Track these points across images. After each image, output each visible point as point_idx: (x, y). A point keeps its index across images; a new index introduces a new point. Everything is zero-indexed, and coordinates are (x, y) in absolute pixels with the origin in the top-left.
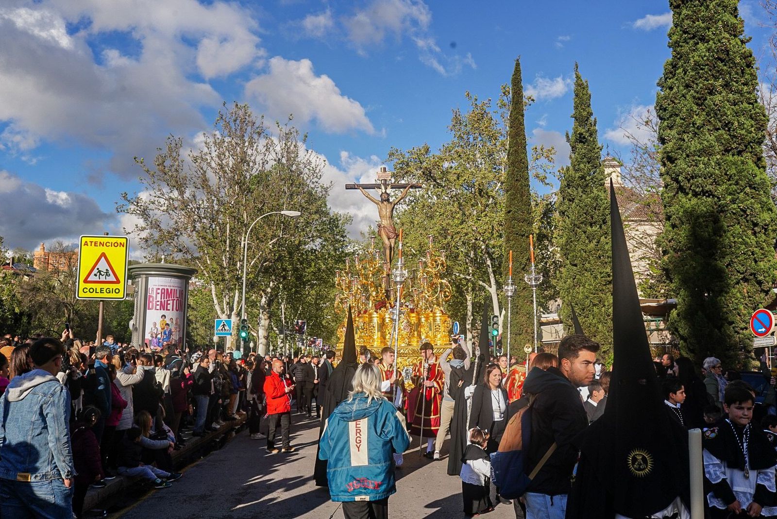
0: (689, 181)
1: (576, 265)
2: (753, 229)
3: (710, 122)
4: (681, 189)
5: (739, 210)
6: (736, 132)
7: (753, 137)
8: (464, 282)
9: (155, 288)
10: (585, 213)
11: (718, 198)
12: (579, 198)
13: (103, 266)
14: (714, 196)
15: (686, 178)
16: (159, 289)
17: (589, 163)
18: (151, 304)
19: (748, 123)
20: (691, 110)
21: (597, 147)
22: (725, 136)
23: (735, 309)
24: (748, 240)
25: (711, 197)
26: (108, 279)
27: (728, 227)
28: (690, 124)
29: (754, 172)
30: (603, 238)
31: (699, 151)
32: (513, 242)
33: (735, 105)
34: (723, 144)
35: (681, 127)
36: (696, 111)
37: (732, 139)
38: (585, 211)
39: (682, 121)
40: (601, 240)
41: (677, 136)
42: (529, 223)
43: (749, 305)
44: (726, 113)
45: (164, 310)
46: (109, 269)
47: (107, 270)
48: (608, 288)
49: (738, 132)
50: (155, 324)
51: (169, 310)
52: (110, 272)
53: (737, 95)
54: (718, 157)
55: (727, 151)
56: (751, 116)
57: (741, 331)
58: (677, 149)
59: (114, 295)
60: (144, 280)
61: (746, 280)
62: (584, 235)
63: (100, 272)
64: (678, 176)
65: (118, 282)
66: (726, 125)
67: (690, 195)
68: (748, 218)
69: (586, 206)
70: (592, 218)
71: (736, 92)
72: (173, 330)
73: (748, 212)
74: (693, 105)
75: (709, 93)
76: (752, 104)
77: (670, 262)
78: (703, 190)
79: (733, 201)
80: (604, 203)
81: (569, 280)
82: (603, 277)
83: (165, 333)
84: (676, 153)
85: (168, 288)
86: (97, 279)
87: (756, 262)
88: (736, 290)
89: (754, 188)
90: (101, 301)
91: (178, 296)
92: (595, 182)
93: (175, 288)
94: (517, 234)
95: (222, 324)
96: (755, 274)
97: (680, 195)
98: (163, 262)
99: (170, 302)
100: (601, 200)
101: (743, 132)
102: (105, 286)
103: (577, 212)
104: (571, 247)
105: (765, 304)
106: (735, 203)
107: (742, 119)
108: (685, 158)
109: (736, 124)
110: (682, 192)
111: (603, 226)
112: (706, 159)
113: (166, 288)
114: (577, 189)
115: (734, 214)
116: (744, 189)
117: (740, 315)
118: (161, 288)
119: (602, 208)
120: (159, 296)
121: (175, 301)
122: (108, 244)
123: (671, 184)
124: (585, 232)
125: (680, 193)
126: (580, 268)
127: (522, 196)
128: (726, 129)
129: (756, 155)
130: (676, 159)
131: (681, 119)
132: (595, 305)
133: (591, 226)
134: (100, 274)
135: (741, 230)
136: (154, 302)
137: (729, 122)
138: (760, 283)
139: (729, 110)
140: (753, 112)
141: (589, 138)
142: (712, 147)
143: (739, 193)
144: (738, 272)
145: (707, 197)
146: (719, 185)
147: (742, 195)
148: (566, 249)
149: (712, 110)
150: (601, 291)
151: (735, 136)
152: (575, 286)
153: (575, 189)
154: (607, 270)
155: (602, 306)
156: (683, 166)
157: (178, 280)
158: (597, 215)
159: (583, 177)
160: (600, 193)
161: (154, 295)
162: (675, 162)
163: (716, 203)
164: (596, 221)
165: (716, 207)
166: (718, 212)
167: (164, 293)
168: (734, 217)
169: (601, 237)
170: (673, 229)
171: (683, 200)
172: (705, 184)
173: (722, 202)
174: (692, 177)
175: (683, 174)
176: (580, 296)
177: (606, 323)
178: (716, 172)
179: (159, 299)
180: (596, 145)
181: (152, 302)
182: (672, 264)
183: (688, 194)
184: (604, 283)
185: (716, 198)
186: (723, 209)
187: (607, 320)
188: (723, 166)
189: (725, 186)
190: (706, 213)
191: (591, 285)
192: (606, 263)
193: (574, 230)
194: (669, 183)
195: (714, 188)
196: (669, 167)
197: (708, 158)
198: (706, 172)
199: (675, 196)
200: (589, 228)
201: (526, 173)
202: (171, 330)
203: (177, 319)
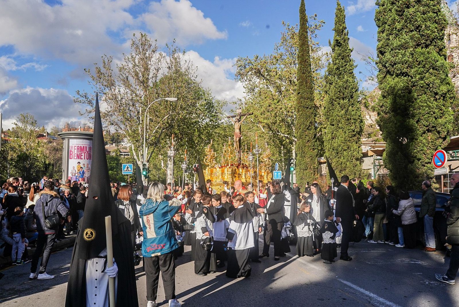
0: (393, 66)
1: (333, 125)
2: (435, 97)
3: (407, 26)
4: (388, 72)
5: (425, 84)
6: (424, 32)
7: (436, 35)
8: (284, 139)
9: (73, 146)
10: (339, 92)
11: (411, 77)
12: (335, 82)
14: (409, 76)
15: (391, 65)
16: (76, 146)
17: (343, 59)
18: (71, 156)
19: (433, 26)
20: (395, 19)
21: (348, 49)
22: (416, 35)
23: (422, 150)
24: (431, 105)
25: (407, 76)
27: (418, 96)
28: (394, 28)
29: (436, 59)
30: (350, 107)
31: (399, 46)
32: (302, 112)
33: (424, 14)
34: (415, 41)
35: (388, 31)
36: (397, 20)
37: (421, 37)
38: (339, 90)
39: (389, 27)
40: (349, 109)
41: (386, 37)
42: (311, 100)
43: (432, 147)
44: (417, 20)
45: (79, 159)
48: (354, 139)
49: (425, 32)
50: (74, 167)
51: (82, 159)
53: (426, 7)
54: (412, 49)
55: (418, 45)
56: (435, 21)
57: (426, 165)
58: (386, 46)
60: (67, 141)
61: (428, 131)
62: (338, 106)
64: (386, 63)
66: (417, 28)
67: (394, 76)
68: (431, 90)
69: (339, 87)
70: (344, 95)
71: (425, 6)
72: (85, 171)
73: (431, 85)
74: (396, 15)
75: (406, 7)
76: (436, 13)
77: (381, 120)
78: (401, 72)
79: (422, 79)
80: (351, 85)
81: (329, 135)
82: (349, 132)
83: (80, 173)
84: (385, 48)
87: (436, 119)
88: (423, 138)
89: (436, 69)
91: (88, 150)
92: (346, 71)
93: (86, 146)
94: (304, 107)
95: (127, 167)
96: (435, 127)
97: (388, 76)
98: (79, 130)
99: (83, 154)
100: (350, 83)
101: (429, 32)
103: (334, 91)
104: (330, 114)
105: (443, 147)
106: (423, 80)
107: (428, 23)
108: (390, 52)
109: (424, 26)
110: (389, 74)
111: (351, 100)
112: (403, 51)
113: (80, 146)
115: (422, 87)
116: (428, 70)
117: (425, 154)
119: (350, 88)
120: (76, 151)
121: (86, 154)
123: (382, 69)
124: (339, 104)
125: (388, 75)
126: (336, 126)
127: (306, 83)
128: (418, 30)
129: (438, 47)
130: (385, 52)
131: (388, 25)
132: (345, 150)
133: (343, 99)
135: (426, 98)
136: (73, 155)
137: (419, 26)
138: (439, 132)
139: (419, 18)
140: (437, 18)
141: (343, 43)
142: (407, 43)
143: (425, 73)
144: (424, 125)
145: (404, 76)
146: (412, 68)
147: (427, 75)
148: (328, 115)
149: (408, 19)
150: (349, 141)
151: (423, 35)
152: (333, 138)
153: (333, 76)
154: (352, 128)
155: (350, 150)
156: (389, 57)
157: (87, 141)
158: (347, 92)
159: (338, 69)
160: (349, 79)
161: (73, 150)
162: (384, 54)
163: (410, 81)
164: (346, 97)
165: (410, 83)
166: (411, 86)
167: (79, 149)
168: (422, 89)
169: (349, 106)
170: (384, 99)
171: (390, 79)
172: (403, 68)
173: (414, 80)
174: (395, 64)
175: (389, 62)
176: (335, 145)
177: (352, 162)
178: (410, 60)
179: (76, 152)
180: (347, 48)
181: (72, 154)
182: (382, 122)
183: (393, 75)
184: (351, 136)
185: (410, 77)
186: (415, 84)
187: (352, 159)
188: (415, 55)
189: (416, 69)
190: (403, 87)
191: (342, 137)
192: (352, 123)
193: (332, 103)
194: (381, 69)
195: (409, 70)
196: (381, 58)
197: (404, 50)
198: (403, 60)
199: (385, 77)
200: (342, 101)
201: (309, 69)
202: (84, 171)
203: (88, 165)
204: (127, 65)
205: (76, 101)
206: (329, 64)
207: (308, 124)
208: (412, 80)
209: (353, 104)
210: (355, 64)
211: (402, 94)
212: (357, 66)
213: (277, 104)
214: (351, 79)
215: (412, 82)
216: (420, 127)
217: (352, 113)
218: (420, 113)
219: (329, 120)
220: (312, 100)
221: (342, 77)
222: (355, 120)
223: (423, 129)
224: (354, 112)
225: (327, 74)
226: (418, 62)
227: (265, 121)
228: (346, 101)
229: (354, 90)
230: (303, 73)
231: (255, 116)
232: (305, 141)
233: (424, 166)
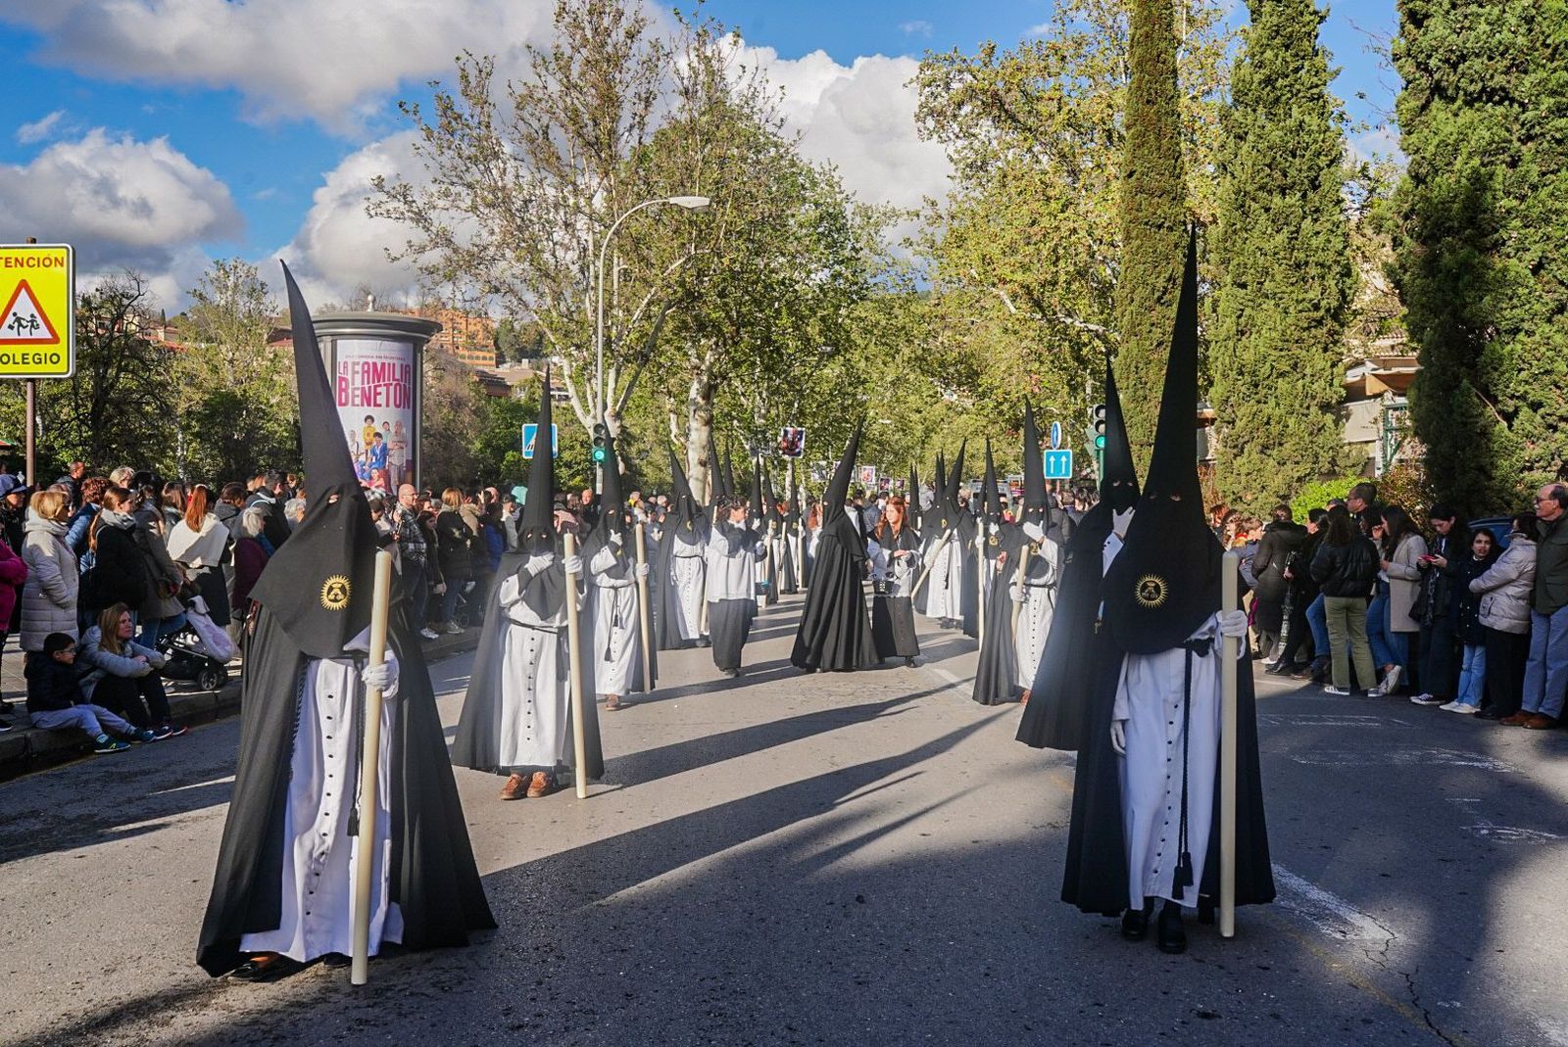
0: (1454, 66)
1: (1244, 286)
4: (1437, 90)
8: (1085, 337)
9: (350, 361)
10: (1269, 166)
11: (1522, 105)
12: (1257, 130)
13: (24, 307)
14: (1512, 101)
15: (1447, 61)
16: (358, 363)
17: (1287, 47)
18: (343, 394)
21: (1311, 9)
23: (1547, 372)
25: (1507, 103)
26: (37, 334)
27: (1544, 174)
30: (1307, 224)
32: (1139, 242)
38: (1268, 161)
40: (1303, 226)
42: (1174, 199)
45: (369, 405)
46: (36, 314)
47: (32, 316)
48: (1315, 337)
50: (353, 434)
51: (380, 405)
52: (39, 320)
59: (48, 368)
60: (329, 345)
62: (1264, 216)
63: (18, 320)
64: (1429, 57)
65: (55, 340)
67: (1459, 102)
69: (1270, 148)
70: (1285, 176)
72: (389, 446)
77: (1402, 266)
78: (1483, 89)
79: (1560, 111)
80: (1315, 141)
81: (1228, 320)
82: (1300, 311)
83: (374, 454)
85: (374, 360)
86: (13, 335)
88: (1555, 328)
90: (29, 380)
91: (398, 376)
92: (1299, 91)
93: (392, 362)
94: (1146, 224)
97: (1437, 103)
98: (370, 309)
99: (382, 390)
100: (1310, 133)
102: (31, 349)
103: (1250, 163)
104: (1234, 245)
106: (1564, 116)
108: (1448, 12)
110: (1441, 97)
111: (1310, 194)
112: (1496, 11)
113: (370, 361)
114: (1254, 111)
115: (1559, 142)
117: (1558, 387)
118: (362, 360)
119: (1308, 154)
120: (358, 378)
121: (392, 388)
122: (31, 262)
123: (1415, 79)
124: (1267, 210)
125: (1436, 97)
126: (1252, 291)
127: (1159, 137)
130: (1427, 16)
132: (1282, 375)
133: (1283, 194)
134: (20, 325)
136: (350, 391)
144: (1562, 283)
145: (1496, 104)
146: (1526, 72)
148: (1225, 249)
150: (1297, 342)
152: (1243, 333)
153: (1249, 110)
154: (1311, 295)
155: (1299, 376)
156: (1441, 31)
157: (396, 345)
158: (1297, 169)
159: (1269, 81)
160: (1307, 118)
161: (349, 377)
162: (1425, 23)
163: (1517, 119)
164: (1294, 183)
165: (1516, 127)
166: (1519, 139)
167: (368, 372)
168: (1560, 150)
169: (1304, 218)
170: (1417, 187)
171: (1441, 116)
172: (1490, 71)
173: (1530, 115)
174: (1463, 58)
175: (1441, 51)
176: (1248, 356)
177: (1307, 415)
178: (1521, 40)
179: (358, 384)
180: (1307, 6)
181: (345, 390)
182: (1406, 271)
183: (1453, 100)
184: (1306, 325)
185: (1516, 105)
186: (1532, 132)
187: (1308, 408)
188: (1539, 24)
189: (1542, 74)
190: (1490, 144)
191: (1275, 329)
192: (1313, 278)
193: (1242, 206)
194: (1411, 77)
195: (1514, 81)
196: (1411, 38)
197: (1501, 6)
198: (1494, 42)
199: (1425, 107)
200: (1277, 199)
201: (1169, 85)
202: (385, 445)
203: (399, 425)
204: (541, 85)
205: (373, 213)
206: (1238, 67)
207: (1161, 283)
208: (1522, 117)
209: (1317, 210)
210: (1332, 66)
211: (1483, 170)
212: (1337, 73)
213: (1061, 216)
214: (1313, 121)
215: (1523, 125)
216: (1547, 288)
217: (1314, 242)
218: (1548, 238)
219: (1230, 267)
220: (1178, 198)
221: (1281, 111)
222: (1322, 265)
223: (1556, 296)
224: (1322, 238)
225: (1229, 100)
226: (1550, 51)
227: (1019, 277)
228: (1293, 199)
229: (1323, 161)
230: (1148, 102)
231: (983, 260)
232: (1148, 343)
233: (1555, 429)
